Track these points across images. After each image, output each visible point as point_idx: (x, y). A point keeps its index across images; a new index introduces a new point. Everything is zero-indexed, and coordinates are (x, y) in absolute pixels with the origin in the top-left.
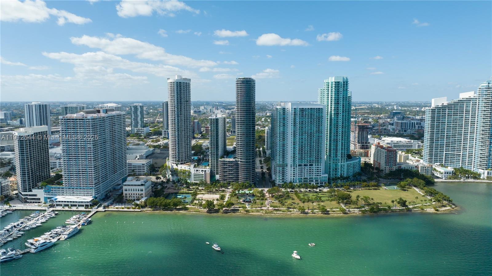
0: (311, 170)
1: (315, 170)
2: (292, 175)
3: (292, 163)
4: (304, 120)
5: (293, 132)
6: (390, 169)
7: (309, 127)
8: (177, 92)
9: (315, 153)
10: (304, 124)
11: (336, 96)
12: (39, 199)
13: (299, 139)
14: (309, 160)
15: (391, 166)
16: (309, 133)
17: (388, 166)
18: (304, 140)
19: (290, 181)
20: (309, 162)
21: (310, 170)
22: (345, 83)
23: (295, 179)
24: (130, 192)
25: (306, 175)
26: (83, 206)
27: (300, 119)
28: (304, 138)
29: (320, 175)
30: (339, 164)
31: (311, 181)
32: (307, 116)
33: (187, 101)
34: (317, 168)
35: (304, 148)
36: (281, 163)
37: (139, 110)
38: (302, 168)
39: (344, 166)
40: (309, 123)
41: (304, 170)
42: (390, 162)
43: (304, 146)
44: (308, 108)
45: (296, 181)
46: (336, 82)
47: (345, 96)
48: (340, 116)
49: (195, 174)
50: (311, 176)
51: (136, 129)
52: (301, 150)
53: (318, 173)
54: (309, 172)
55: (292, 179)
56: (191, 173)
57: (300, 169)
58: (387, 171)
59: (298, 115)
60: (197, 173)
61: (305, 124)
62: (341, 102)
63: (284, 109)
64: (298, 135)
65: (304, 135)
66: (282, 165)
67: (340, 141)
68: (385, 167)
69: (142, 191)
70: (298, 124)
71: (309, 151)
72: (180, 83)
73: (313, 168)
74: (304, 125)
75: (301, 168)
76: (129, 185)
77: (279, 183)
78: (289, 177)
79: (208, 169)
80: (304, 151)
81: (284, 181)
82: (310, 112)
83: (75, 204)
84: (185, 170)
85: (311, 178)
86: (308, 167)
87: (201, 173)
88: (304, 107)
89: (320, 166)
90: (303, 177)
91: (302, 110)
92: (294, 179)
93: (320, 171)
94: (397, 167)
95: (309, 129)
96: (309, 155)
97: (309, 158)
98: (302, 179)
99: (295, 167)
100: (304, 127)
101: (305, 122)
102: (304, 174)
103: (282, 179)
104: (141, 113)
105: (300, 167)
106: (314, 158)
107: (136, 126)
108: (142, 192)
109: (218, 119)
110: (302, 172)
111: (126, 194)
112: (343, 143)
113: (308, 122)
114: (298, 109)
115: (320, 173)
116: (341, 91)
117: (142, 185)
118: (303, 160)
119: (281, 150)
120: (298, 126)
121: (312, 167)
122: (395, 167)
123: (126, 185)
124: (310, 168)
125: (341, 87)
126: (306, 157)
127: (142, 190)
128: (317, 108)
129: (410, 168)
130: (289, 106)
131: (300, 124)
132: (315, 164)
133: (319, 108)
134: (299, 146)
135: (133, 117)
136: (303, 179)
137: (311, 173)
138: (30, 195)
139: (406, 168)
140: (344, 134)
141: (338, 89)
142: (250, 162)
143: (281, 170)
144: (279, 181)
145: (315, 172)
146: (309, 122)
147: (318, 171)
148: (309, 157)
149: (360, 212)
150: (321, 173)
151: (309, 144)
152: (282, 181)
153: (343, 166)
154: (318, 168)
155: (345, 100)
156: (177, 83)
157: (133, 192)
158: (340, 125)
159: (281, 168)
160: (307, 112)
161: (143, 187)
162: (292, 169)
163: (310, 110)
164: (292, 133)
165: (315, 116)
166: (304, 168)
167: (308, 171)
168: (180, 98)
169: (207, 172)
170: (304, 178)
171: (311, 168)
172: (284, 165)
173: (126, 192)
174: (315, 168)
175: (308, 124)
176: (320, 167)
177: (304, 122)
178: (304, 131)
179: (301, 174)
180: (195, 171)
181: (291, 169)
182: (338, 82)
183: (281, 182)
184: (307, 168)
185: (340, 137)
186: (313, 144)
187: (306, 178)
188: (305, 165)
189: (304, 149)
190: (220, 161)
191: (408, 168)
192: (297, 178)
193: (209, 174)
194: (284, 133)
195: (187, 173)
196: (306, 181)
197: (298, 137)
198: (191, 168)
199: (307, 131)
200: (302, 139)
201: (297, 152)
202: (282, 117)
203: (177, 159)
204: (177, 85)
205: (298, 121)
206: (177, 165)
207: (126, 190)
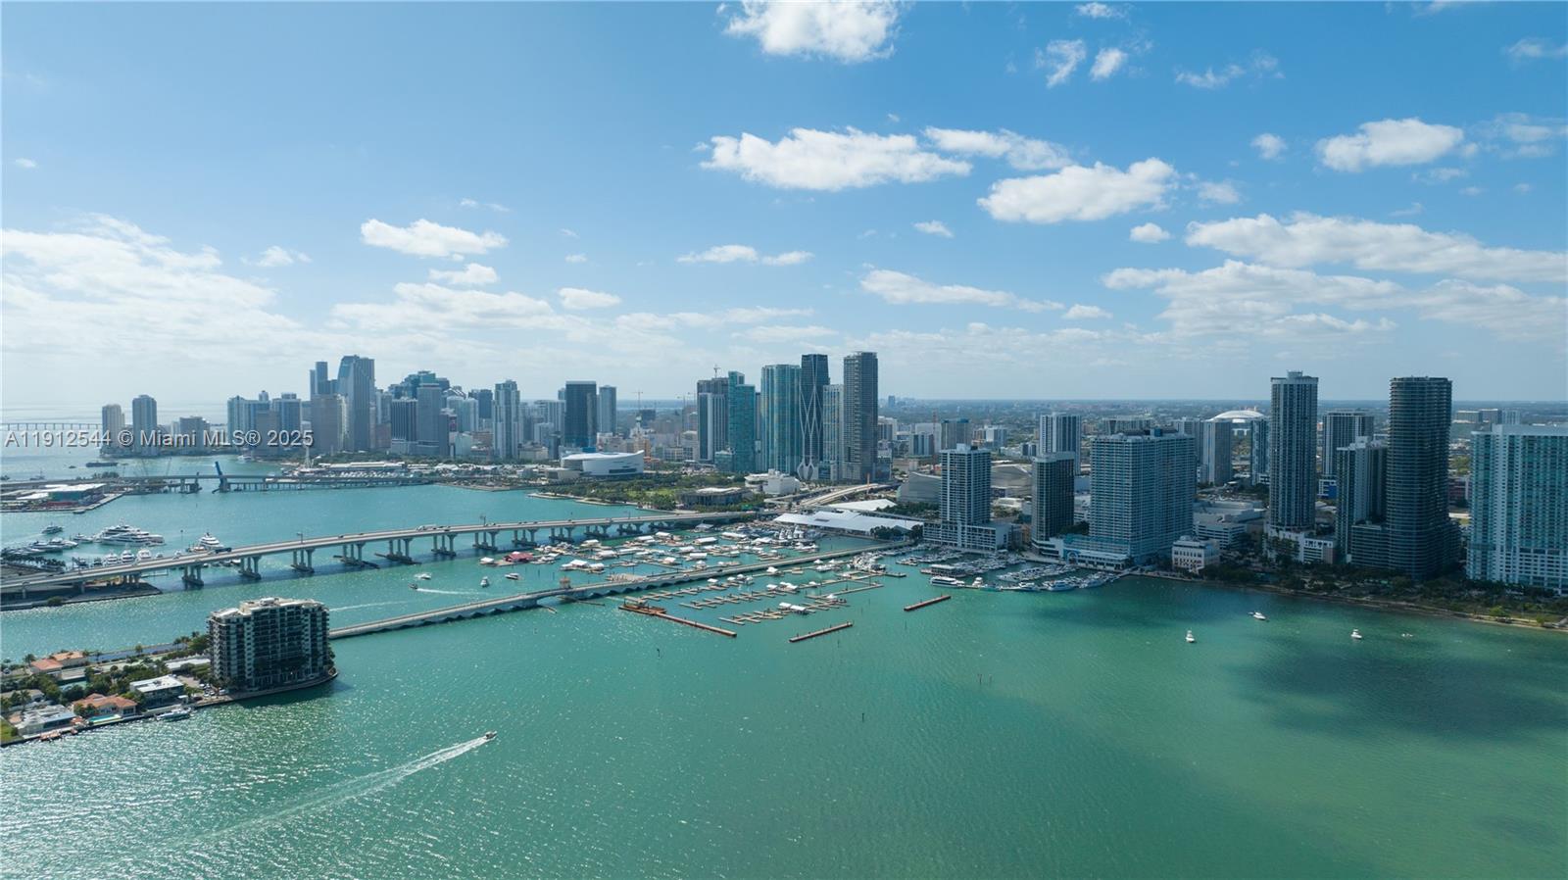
0: (1552, 562)
1: (1565, 563)
2: (1504, 568)
3: (1504, 544)
4: (1535, 459)
5: (1506, 482)
7: (1548, 475)
8: (1285, 403)
9: (1562, 528)
10: (1535, 467)
12: (1057, 552)
13: (1523, 496)
14: (1547, 542)
18: (1534, 500)
20: (1546, 546)
21: (1549, 562)
23: (1511, 577)
24: (1183, 557)
25: (1539, 571)
26: (1112, 565)
27: (1524, 456)
28: (1534, 497)
31: (1552, 585)
32: (1542, 452)
33: (1305, 418)
35: (1534, 515)
36: (1479, 542)
38: (1530, 556)
40: (1549, 467)
41: (1535, 561)
43: (1534, 511)
44: (1547, 437)
45: (1514, 581)
49: (1307, 549)
51: (1260, 475)
52: (1527, 519)
54: (1549, 566)
55: (1504, 576)
57: (1524, 558)
59: (1520, 449)
60: (1310, 547)
61: (1538, 467)
63: (1487, 440)
64: (1520, 488)
65: (1534, 489)
66: (1483, 546)
70: (1520, 466)
71: (1547, 523)
72: (1291, 385)
73: (1558, 558)
74: (1535, 470)
75: (1526, 556)
76: (1181, 546)
78: (1497, 573)
79: (1331, 544)
80: (1533, 523)
82: (1549, 444)
83: (1102, 561)
84: (1291, 541)
85: (1552, 580)
87: (1318, 547)
88: (1536, 435)
90: (1532, 575)
91: (1530, 440)
92: (1508, 576)
96: (1547, 531)
97: (1547, 538)
98: (1528, 577)
99: (1512, 553)
100: (1535, 474)
101: (1538, 463)
102: (1535, 569)
103: (1482, 573)
105: (1524, 554)
106: (1561, 539)
107: (1262, 469)
108: (1199, 559)
109: (1355, 451)
110: (1529, 564)
111: (1176, 560)
113: (1546, 463)
114: (1520, 438)
117: (1201, 547)
118: (1533, 541)
119: (1479, 516)
120: (1519, 470)
121: (1555, 556)
123: (1176, 546)
124: (1549, 558)
126: (1539, 534)
127: (1200, 556)
130: (1499, 434)
131: (1524, 466)
132: (1564, 552)
134: (1522, 512)
135: (1256, 447)
136: (1531, 578)
137: (1554, 569)
138: (1046, 546)
142: (1410, 534)
143: (1477, 556)
145: (1563, 567)
146: (1549, 463)
148: (1547, 535)
151: (1547, 508)
152: (1482, 578)
157: (1186, 557)
159: (1479, 552)
160: (1542, 444)
161: (1202, 551)
162: (1504, 556)
163: (1550, 441)
164: (1504, 484)
165: (1564, 452)
166: (1536, 557)
167: (1546, 564)
168: (1291, 412)
169: (1327, 546)
170: (1535, 578)
171: (1552, 558)
172: (1488, 546)
173: (1176, 556)
174: (1564, 558)
175: (1545, 468)
177: (1535, 463)
178: (1535, 482)
179: (1526, 568)
180: (1308, 544)
181: (1502, 556)
183: (1478, 580)
184: (1543, 557)
187: (1539, 578)
188: (1536, 551)
189: (1534, 519)
190: (1355, 529)
193: (1333, 552)
194: (1486, 483)
195: (1293, 545)
196: (1539, 584)
197: (1518, 493)
198: (1301, 539)
199: (1541, 482)
200: (1530, 497)
201: (1517, 522)
202: (1482, 452)
203: (1280, 521)
204: (1285, 389)
205: (1519, 459)
206: (1278, 531)
207: (1176, 553)
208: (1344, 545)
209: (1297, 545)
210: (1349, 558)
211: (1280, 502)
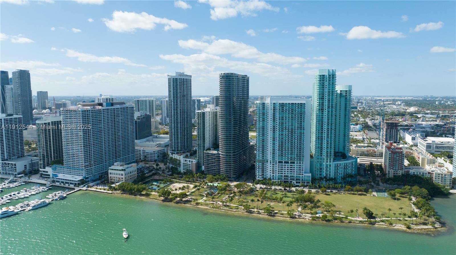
0: (292, 168)
1: (297, 168)
2: (272, 172)
3: (271, 159)
4: (284, 115)
5: (272, 127)
6: (394, 173)
7: (290, 123)
8: (174, 88)
9: (296, 150)
10: (284, 119)
11: (321, 91)
13: (279, 135)
14: (289, 158)
15: (395, 170)
16: (290, 129)
17: (392, 170)
18: (284, 136)
19: (269, 177)
20: (289, 159)
21: (291, 167)
22: (331, 76)
23: (274, 176)
24: (114, 176)
25: (286, 173)
26: (73, 184)
27: (279, 114)
28: (284, 135)
29: (303, 174)
30: (324, 163)
31: (292, 179)
32: (287, 111)
34: (299, 166)
35: (284, 144)
36: (261, 158)
37: (197, 103)
38: (282, 165)
39: (330, 166)
40: (290, 119)
41: (285, 167)
42: (395, 165)
43: (284, 142)
44: (289, 103)
45: (276, 178)
46: (320, 76)
47: (331, 90)
48: (325, 111)
49: (184, 164)
50: (292, 174)
52: (281, 146)
53: (300, 172)
54: (291, 170)
55: (272, 175)
56: (181, 162)
57: (280, 166)
58: (391, 175)
59: (278, 110)
60: (186, 163)
61: (286, 119)
62: (326, 96)
63: (264, 104)
64: (278, 130)
65: (284, 131)
66: (262, 160)
67: (325, 139)
68: (389, 171)
69: (123, 175)
70: (278, 119)
71: (290, 148)
72: (176, 79)
73: (294, 166)
74: (284, 121)
75: (281, 165)
76: (115, 170)
77: (259, 179)
78: (269, 174)
79: (194, 161)
80: (284, 148)
81: (264, 177)
82: (290, 107)
84: (177, 159)
85: (292, 176)
86: (289, 164)
87: (189, 163)
88: (285, 102)
89: (303, 164)
90: (283, 175)
91: (282, 105)
92: (273, 176)
93: (303, 170)
94: (403, 171)
95: (290, 125)
96: (290, 152)
97: (289, 156)
98: (282, 176)
99: (275, 164)
100: (284, 123)
101: (286, 117)
102: (288, 172)
103: (262, 175)
104: (198, 106)
105: (280, 164)
106: (295, 156)
108: (122, 177)
109: (204, 113)
110: (282, 169)
111: (111, 177)
112: (329, 142)
113: (289, 117)
114: (278, 104)
115: (303, 172)
116: (326, 85)
117: (122, 170)
118: (284, 157)
119: (260, 145)
120: (278, 121)
121: (293, 165)
122: (401, 171)
123: (111, 169)
124: (290, 165)
125: (326, 81)
126: (287, 154)
127: (122, 175)
128: (298, 103)
129: (421, 174)
130: (268, 101)
131: (280, 119)
132: (297, 162)
133: (300, 103)
134: (279, 142)
136: (283, 176)
137: (293, 171)
138: (44, 172)
139: (416, 173)
140: (330, 131)
141: (324, 83)
142: (230, 155)
143: (260, 166)
144: (259, 177)
145: (297, 170)
146: (290, 117)
147: (300, 170)
148: (290, 154)
149: (311, 219)
150: (304, 171)
151: (290, 140)
152: (262, 177)
153: (329, 166)
154: (301, 166)
155: (331, 95)
156: (173, 79)
158: (325, 122)
159: (261, 164)
160: (287, 107)
161: (123, 172)
163: (290, 105)
164: (271, 128)
165: (297, 111)
166: (285, 165)
167: (289, 169)
168: (176, 93)
169: (193, 162)
170: (285, 176)
171: (292, 166)
172: (264, 160)
174: (297, 166)
175: (289, 119)
176: (303, 166)
177: (284, 117)
178: (284, 127)
179: (281, 171)
180: (184, 161)
181: (271, 165)
182: (324, 76)
183: (260, 178)
184: (288, 165)
185: (325, 135)
186: (295, 141)
187: (286, 176)
188: (285, 162)
189: (284, 146)
190: (205, 153)
191: (418, 174)
192: (277, 176)
193: (195, 164)
194: (263, 128)
195: (178, 162)
196: (286, 179)
197: (277, 133)
198: (181, 158)
199: (287, 127)
200: (282, 135)
201: (277, 148)
202: (261, 112)
203: (173, 149)
205: (277, 116)
206: (172, 154)
207: (111, 174)
208: (201, 162)
210: (203, 168)
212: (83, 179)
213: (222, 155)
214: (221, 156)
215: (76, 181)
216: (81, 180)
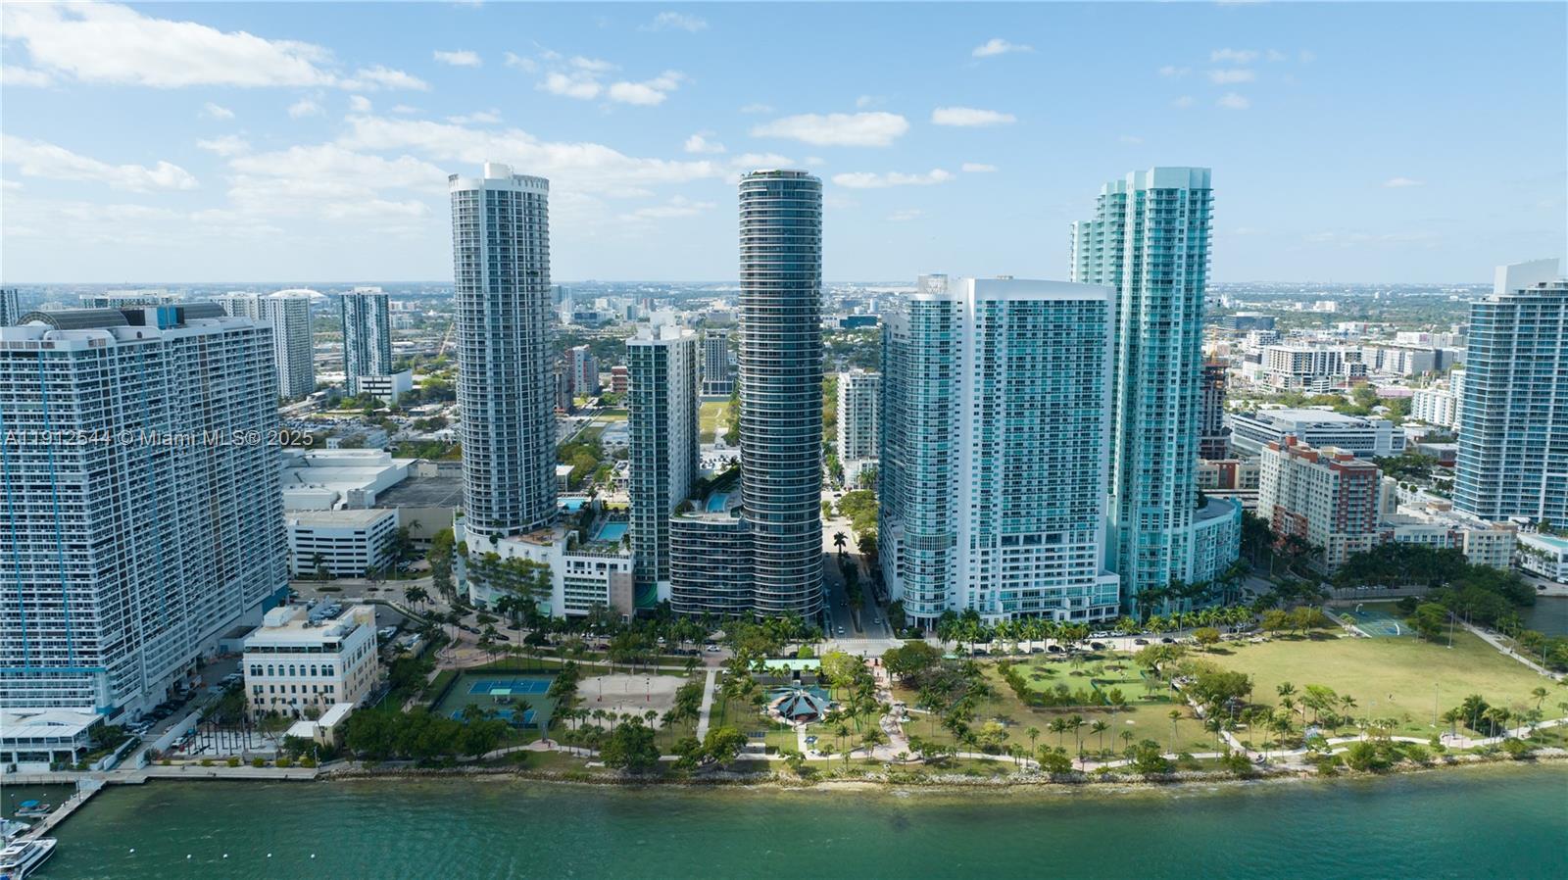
0: (1052, 558)
1: (1071, 557)
2: (978, 582)
3: (977, 533)
4: (1029, 351)
5: (981, 402)
6: (1350, 546)
7: (1049, 381)
8: (491, 234)
9: (1069, 488)
10: (1028, 366)
11: (1161, 251)
13: (1008, 430)
14: (1044, 519)
15: (1353, 532)
16: (1048, 404)
17: (1342, 534)
18: (1026, 436)
19: (966, 605)
20: (1044, 527)
21: (1047, 558)
22: (1199, 194)
23: (987, 597)
24: (277, 680)
25: (1032, 580)
26: (41, 757)
27: (1010, 345)
28: (1026, 429)
29: (1090, 580)
30: (1168, 532)
31: (1053, 603)
32: (1040, 334)
33: (534, 274)
34: (1079, 548)
35: (1025, 467)
36: (931, 532)
37: (374, 311)
38: (1017, 552)
39: (1185, 539)
40: (1049, 366)
41: (1027, 559)
42: (1350, 516)
43: (1025, 459)
44: (1047, 302)
45: (992, 605)
46: (1159, 192)
47: (1196, 251)
48: (1176, 332)
49: (573, 579)
50: (1051, 583)
51: (361, 379)
52: (1014, 475)
53: (1082, 573)
54: (1047, 566)
55: (977, 597)
56: (551, 574)
57: (1008, 557)
58: (1340, 556)
59: (1003, 330)
60: (579, 575)
61: (1033, 366)
62: (1179, 274)
63: (945, 306)
64: (1003, 414)
65: (1027, 413)
66: (937, 539)
67: (1171, 438)
68: (1332, 539)
69: (331, 673)
70: (1005, 367)
71: (1045, 481)
72: (502, 193)
73: (1060, 549)
74: (1028, 374)
75: (1012, 552)
77: (922, 615)
78: (963, 593)
79: (626, 566)
80: (1024, 482)
81: (942, 607)
82: (1051, 318)
83: (3, 748)
84: (529, 563)
85: (1053, 592)
86: (1043, 546)
87: (596, 575)
88: (1030, 297)
89: (1091, 540)
90: (1020, 589)
91: (1021, 309)
92: (982, 596)
93: (1090, 564)
94: (1377, 535)
95: (1049, 390)
96: (1045, 496)
97: (1044, 512)
98: (1015, 595)
99: (990, 550)
100: (1028, 382)
101: (1033, 358)
102: (1026, 576)
103: (936, 597)
104: (379, 321)
105: (1009, 548)
106: (1068, 511)
107: (363, 368)
108: (328, 680)
109: (664, 347)
110: (1017, 568)
111: (258, 690)
112: (1186, 448)
113: (1045, 358)
114: (1005, 306)
115: (1090, 572)
116: (1181, 231)
117: (330, 647)
118: (1023, 520)
119: (930, 476)
120: (1003, 375)
121: (1056, 546)
122: (1370, 536)
123: (255, 650)
124: (1047, 550)
125: (1182, 212)
126: (1035, 505)
127: (328, 672)
128: (1081, 302)
129: (1429, 540)
130: (966, 295)
131: (1010, 367)
132: (1071, 535)
133: (1088, 302)
134: (1007, 462)
135: (351, 336)
136: (1020, 596)
137: (1055, 571)
139: (1412, 540)
140: (1188, 408)
141: (1169, 222)
143: (929, 561)
144: (922, 608)
145: (1071, 565)
146: (1050, 358)
147: (1082, 565)
148: (1045, 504)
150: (1096, 569)
151: (1046, 451)
152: (936, 608)
153: (1181, 542)
154: (1083, 548)
155: (1196, 267)
157: (287, 680)
158: (1174, 373)
159: (931, 553)
160: (1041, 319)
161: (332, 659)
162: (979, 557)
163: (1052, 311)
164: (977, 406)
165: (1074, 334)
166: (1027, 551)
167: (1042, 563)
168: (504, 257)
169: (620, 570)
170: (1025, 594)
171: (1052, 550)
172: (945, 539)
173: (257, 680)
174: (1071, 549)
175: (1044, 367)
176: (1091, 548)
177: (1028, 359)
178: (1027, 397)
179: (1012, 577)
180: (572, 568)
181: (973, 557)
182: (1171, 192)
183: (929, 612)
184: (1038, 551)
185: (1172, 422)
186: (1064, 451)
187: (1032, 594)
188: (1029, 540)
189: (1025, 474)
190: (675, 525)
191: (1420, 540)
192: (997, 595)
193: (630, 580)
194: (943, 406)
195: (536, 574)
196: (1031, 604)
197: (1001, 423)
198: (552, 555)
199: (1038, 397)
200: (1019, 429)
201: (998, 486)
202: (935, 338)
203: (496, 516)
204: (490, 203)
205: (1002, 353)
206: (493, 540)
207: (257, 671)
208: (651, 563)
209: (546, 572)
210: (664, 590)
211: (494, 472)
212: (100, 722)
213: (763, 528)
214: (757, 532)
215: (65, 740)
216: (91, 728)
